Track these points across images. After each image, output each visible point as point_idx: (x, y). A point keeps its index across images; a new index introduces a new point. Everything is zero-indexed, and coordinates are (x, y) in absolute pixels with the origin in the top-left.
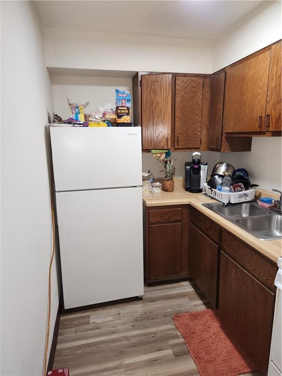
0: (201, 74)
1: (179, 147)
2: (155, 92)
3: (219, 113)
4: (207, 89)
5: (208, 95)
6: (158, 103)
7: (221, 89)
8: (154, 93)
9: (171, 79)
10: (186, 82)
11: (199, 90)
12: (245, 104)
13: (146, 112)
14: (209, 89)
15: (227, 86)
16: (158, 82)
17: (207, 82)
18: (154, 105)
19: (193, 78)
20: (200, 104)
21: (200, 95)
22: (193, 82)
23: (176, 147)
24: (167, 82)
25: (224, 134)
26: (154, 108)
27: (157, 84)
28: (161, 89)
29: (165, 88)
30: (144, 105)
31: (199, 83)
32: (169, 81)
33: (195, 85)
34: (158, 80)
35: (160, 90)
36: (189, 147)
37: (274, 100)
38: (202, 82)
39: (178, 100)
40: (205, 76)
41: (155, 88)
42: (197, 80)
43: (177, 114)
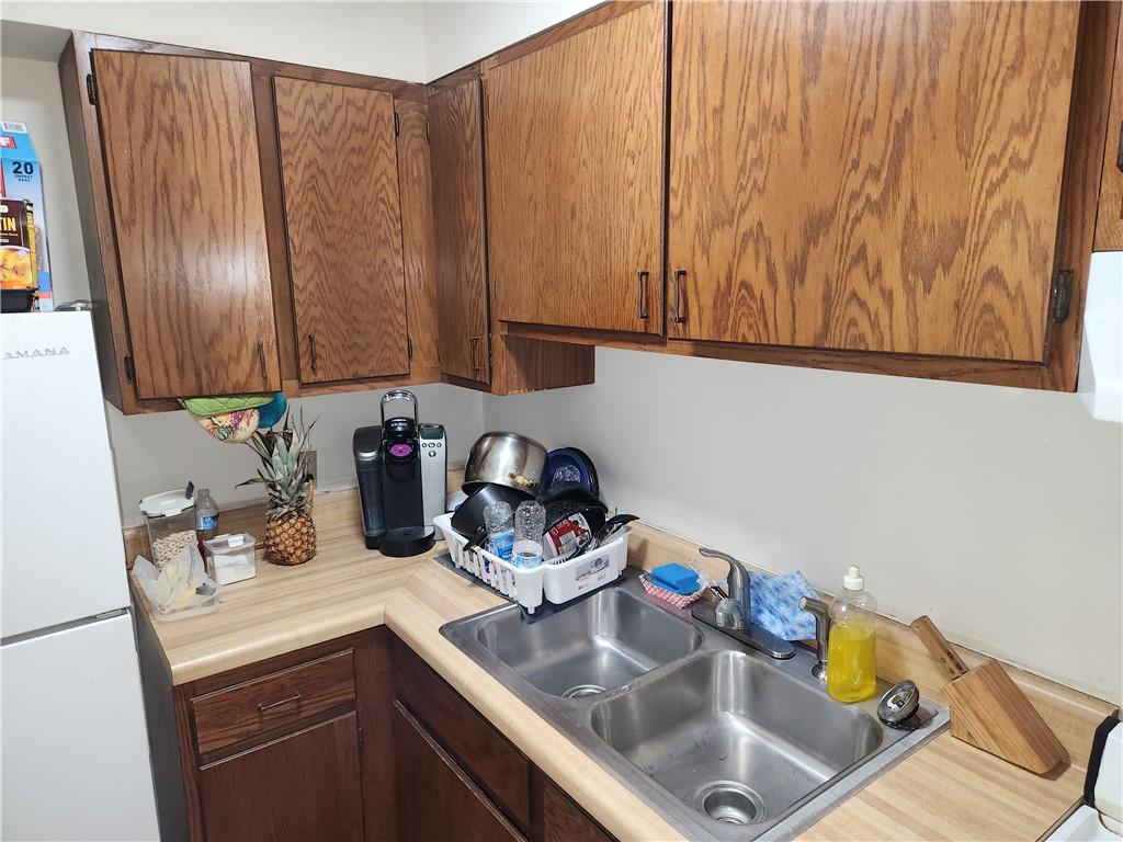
0: (383, 80)
1: (321, 376)
2: (174, 136)
3: (472, 243)
4: (414, 141)
5: (419, 168)
6: (195, 188)
7: (468, 146)
8: (171, 142)
9: (247, 83)
10: (322, 106)
11: (381, 143)
12: (573, 214)
13: (139, 225)
14: (423, 142)
15: (492, 136)
16: (183, 89)
17: (412, 113)
18: (176, 198)
19: (350, 93)
20: (393, 199)
21: (385, 165)
22: (352, 110)
23: (304, 379)
24: (233, 96)
25: (497, 326)
26: (176, 211)
27: (179, 99)
28: (205, 125)
29: (223, 122)
30: (122, 194)
31: (380, 117)
32: (241, 93)
33: (361, 120)
34: (185, 79)
35: (198, 127)
36: (364, 372)
37: (700, 214)
38: (389, 113)
39: (294, 177)
40: (399, 90)
41: (173, 119)
42: (371, 102)
43: (296, 239)
